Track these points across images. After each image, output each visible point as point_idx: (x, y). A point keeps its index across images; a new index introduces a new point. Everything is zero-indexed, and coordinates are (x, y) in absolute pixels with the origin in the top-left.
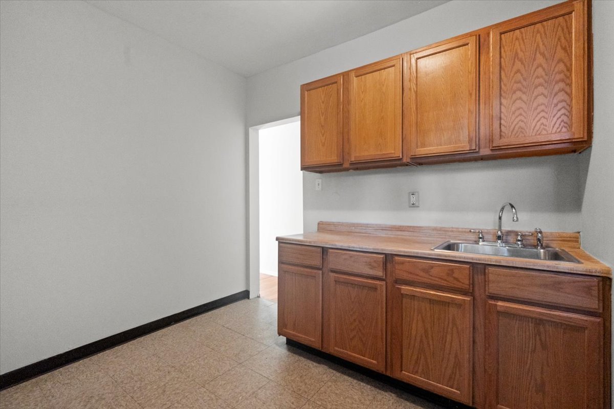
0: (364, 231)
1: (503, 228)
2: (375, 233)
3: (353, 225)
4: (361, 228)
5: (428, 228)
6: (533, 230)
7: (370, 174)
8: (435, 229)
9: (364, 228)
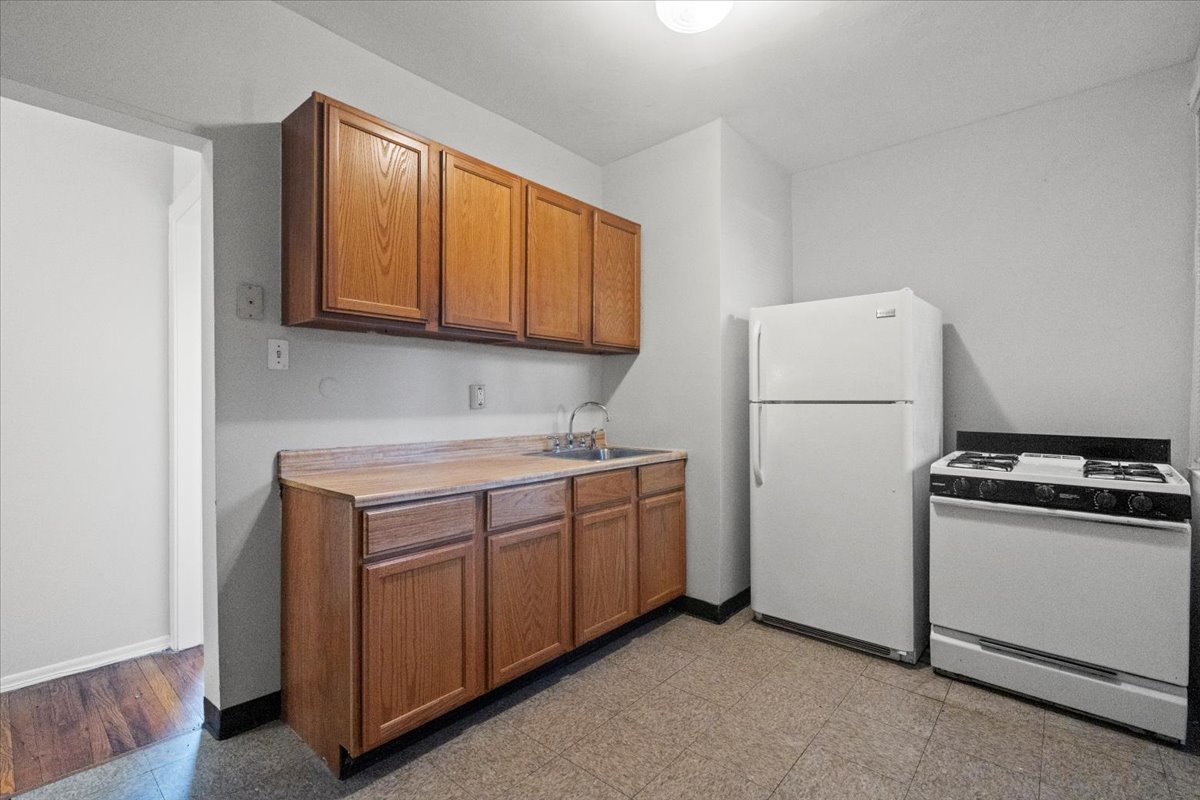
0: (402, 459)
1: (574, 431)
2: (424, 459)
3: (381, 449)
4: (396, 453)
5: (499, 440)
6: (589, 431)
7: (409, 345)
8: (506, 440)
9: (403, 453)
